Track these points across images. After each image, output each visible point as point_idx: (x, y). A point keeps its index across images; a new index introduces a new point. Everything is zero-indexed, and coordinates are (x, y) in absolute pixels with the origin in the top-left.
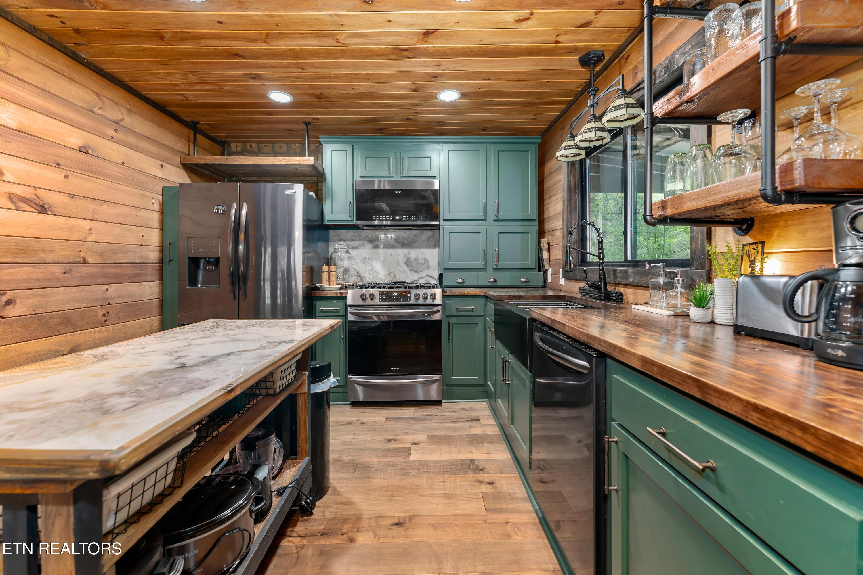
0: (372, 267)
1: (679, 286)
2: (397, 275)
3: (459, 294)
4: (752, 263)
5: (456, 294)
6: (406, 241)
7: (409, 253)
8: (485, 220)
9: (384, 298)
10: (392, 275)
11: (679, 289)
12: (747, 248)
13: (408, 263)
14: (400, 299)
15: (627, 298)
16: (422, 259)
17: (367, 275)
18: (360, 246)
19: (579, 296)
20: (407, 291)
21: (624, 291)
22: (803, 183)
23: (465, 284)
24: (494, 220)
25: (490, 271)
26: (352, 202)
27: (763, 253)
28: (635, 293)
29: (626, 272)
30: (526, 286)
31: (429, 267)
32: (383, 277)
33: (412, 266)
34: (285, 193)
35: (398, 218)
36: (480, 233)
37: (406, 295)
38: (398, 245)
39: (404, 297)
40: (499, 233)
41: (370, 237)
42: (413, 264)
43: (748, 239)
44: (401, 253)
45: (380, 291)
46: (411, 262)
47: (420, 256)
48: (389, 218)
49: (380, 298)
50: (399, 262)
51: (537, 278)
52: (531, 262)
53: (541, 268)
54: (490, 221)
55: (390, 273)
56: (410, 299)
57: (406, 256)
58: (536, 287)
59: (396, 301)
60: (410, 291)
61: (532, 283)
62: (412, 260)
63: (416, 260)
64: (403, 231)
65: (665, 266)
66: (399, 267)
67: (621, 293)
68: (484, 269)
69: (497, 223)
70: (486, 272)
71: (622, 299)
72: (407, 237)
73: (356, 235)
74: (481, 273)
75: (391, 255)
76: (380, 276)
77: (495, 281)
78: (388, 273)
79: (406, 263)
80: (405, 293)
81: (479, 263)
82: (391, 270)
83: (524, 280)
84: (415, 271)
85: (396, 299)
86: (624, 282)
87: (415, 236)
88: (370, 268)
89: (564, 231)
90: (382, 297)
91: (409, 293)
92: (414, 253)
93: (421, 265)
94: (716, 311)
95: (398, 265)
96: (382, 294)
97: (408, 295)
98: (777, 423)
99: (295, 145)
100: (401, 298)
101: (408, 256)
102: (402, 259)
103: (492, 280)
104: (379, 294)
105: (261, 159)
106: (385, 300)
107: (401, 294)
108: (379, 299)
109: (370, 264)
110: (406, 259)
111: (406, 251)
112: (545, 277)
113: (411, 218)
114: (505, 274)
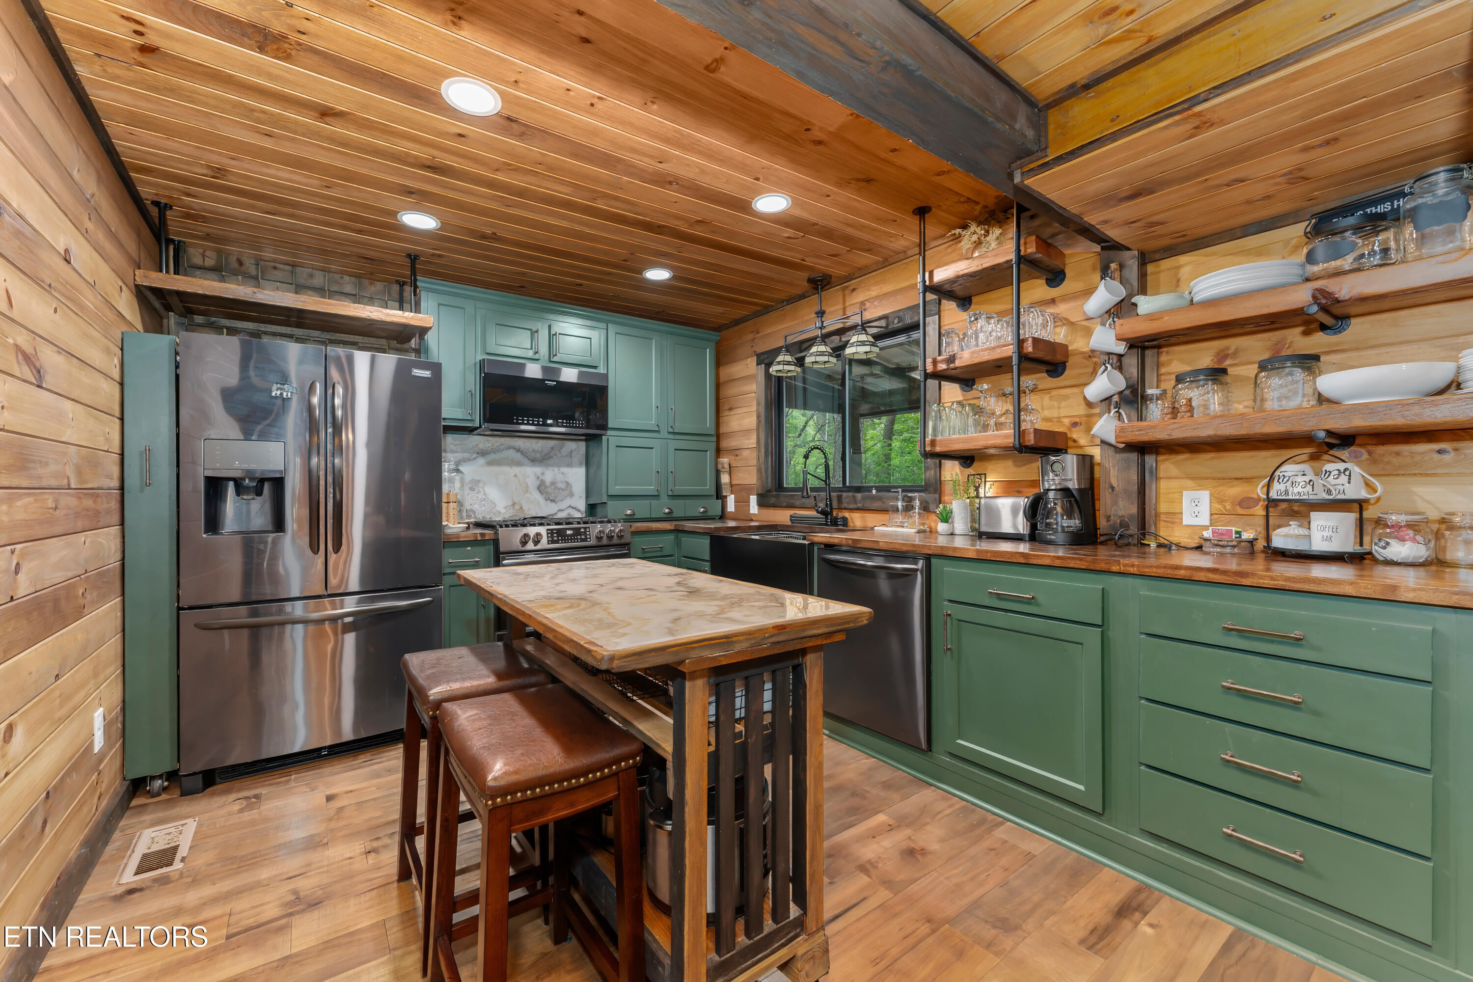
0: (485, 494)
1: (917, 508)
2: (525, 507)
3: (645, 529)
4: (977, 489)
5: (642, 529)
6: (538, 456)
7: (543, 474)
8: (658, 432)
9: (555, 538)
10: (517, 507)
11: (917, 510)
12: (971, 477)
13: (541, 487)
14: (577, 539)
15: (853, 522)
16: (562, 482)
17: (476, 507)
18: (465, 461)
19: (790, 523)
20: (585, 528)
21: (850, 516)
22: (1033, 442)
23: (635, 517)
24: (669, 433)
25: (664, 499)
26: (473, 392)
27: (985, 482)
28: (863, 517)
29: (854, 497)
30: (705, 518)
31: (571, 495)
32: (503, 511)
33: (547, 493)
34: (413, 374)
35: (549, 422)
36: (652, 448)
37: (585, 533)
38: (526, 461)
39: (583, 537)
40: (676, 449)
41: (481, 446)
42: (549, 490)
43: (970, 471)
44: (530, 473)
45: (548, 530)
46: (546, 487)
47: (560, 478)
48: (538, 421)
49: (550, 539)
50: (527, 487)
51: (715, 507)
52: (709, 487)
53: (719, 495)
54: (663, 434)
55: (514, 504)
56: (590, 538)
57: (538, 478)
58: (712, 518)
59: (572, 542)
60: (589, 528)
61: (711, 513)
62: (548, 483)
63: (553, 483)
64: (534, 441)
65: (903, 491)
66: (528, 495)
67: (847, 518)
68: (657, 497)
69: (671, 436)
70: (659, 500)
71: (847, 523)
72: (540, 449)
73: (458, 442)
74: (654, 502)
75: (516, 476)
76: (498, 508)
77: (671, 512)
78: (510, 503)
79: (538, 488)
80: (582, 530)
81: (651, 489)
82: (516, 500)
83: (702, 510)
84: (553, 501)
85: (571, 539)
86: (852, 506)
87: (552, 448)
88: (481, 496)
89: (759, 451)
90: (553, 538)
91: (588, 530)
92: (550, 474)
93: (560, 491)
94: (955, 525)
95: (527, 491)
96: (552, 533)
97: (588, 533)
98: (1069, 561)
99: (342, 278)
100: (579, 537)
101: (542, 477)
102: (532, 483)
103: (667, 510)
104: (548, 533)
105: (330, 304)
106: (557, 542)
107: (577, 531)
108: (548, 541)
109: (481, 490)
110: (538, 482)
111: (538, 470)
112: (724, 507)
113: (570, 423)
114: (680, 502)
